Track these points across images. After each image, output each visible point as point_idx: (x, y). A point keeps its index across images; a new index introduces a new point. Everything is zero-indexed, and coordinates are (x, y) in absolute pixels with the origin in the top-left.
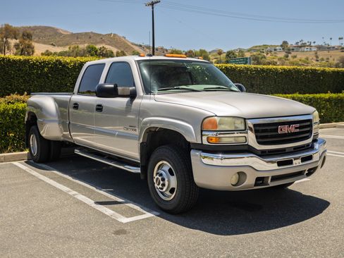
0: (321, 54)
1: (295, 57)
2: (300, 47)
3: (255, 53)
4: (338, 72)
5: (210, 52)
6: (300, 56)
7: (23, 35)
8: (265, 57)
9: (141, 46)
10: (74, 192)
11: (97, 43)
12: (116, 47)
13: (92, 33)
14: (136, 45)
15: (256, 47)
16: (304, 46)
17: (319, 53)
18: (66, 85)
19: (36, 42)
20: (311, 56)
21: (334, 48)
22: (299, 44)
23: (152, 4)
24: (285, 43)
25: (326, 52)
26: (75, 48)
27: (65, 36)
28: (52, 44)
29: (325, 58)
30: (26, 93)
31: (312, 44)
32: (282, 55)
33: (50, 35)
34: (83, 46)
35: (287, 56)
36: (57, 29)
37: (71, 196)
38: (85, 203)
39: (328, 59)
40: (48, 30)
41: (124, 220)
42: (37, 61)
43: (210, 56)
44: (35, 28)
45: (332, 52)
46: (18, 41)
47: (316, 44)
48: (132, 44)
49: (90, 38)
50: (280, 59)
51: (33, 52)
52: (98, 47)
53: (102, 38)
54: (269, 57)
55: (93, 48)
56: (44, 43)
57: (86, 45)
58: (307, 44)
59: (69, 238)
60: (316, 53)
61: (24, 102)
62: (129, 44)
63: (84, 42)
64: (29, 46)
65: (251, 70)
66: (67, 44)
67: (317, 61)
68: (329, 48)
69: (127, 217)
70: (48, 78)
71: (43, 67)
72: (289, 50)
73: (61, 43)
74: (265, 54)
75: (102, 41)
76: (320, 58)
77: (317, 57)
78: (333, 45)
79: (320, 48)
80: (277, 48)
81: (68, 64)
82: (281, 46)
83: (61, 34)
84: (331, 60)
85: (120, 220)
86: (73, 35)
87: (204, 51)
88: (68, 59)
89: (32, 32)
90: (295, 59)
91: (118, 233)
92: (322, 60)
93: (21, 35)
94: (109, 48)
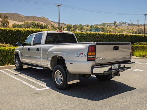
0: (130, 27)
1: (119, 28)
2: (121, 24)
3: (102, 26)
4: (133, 36)
5: (84, 26)
6: (121, 28)
7: (4, 17)
8: (106, 28)
9: (55, 22)
10: (22, 81)
11: (36, 21)
12: (44, 22)
13: (34, 16)
14: (53, 22)
15: (103, 24)
16: (123, 24)
17: (129, 27)
18: (21, 39)
19: (10, 20)
20: (126, 28)
21: (135, 25)
22: (121, 23)
23: (59, 6)
24: (115, 22)
25: (132, 27)
26: (27, 23)
27: (22, 17)
28: (17, 21)
29: (131, 29)
30: (5, 43)
31: (126, 23)
32: (114, 27)
33: (16, 17)
34: (30, 22)
35: (116, 28)
36: (19, 14)
37: (20, 82)
38: (25, 84)
39: (132, 29)
40: (15, 15)
41: (38, 90)
42: (10, 30)
43: (84, 27)
44: (10, 14)
45: (134, 27)
46: (2, 19)
47: (128, 23)
48: (51, 21)
49: (33, 18)
50: (113, 29)
51: (9, 24)
52: (36, 22)
53: (38, 19)
54: (108, 28)
55: (34, 23)
56: (14, 20)
57: (31, 21)
58: (124, 23)
59: (18, 95)
60: (128, 27)
61: (4, 46)
62: (50, 21)
63: (31, 20)
64: (7, 22)
65: (97, 35)
66: (23, 21)
67: (128, 30)
68: (133, 25)
69: (39, 89)
70: (14, 36)
71: (12, 32)
72: (117, 25)
73: (20, 20)
74: (107, 27)
75: (38, 20)
76: (129, 29)
77: (128, 28)
78: (135, 24)
79: (129, 25)
80: (112, 24)
81: (22, 31)
82: (114, 23)
83: (21, 17)
84: (134, 30)
85: (37, 90)
86: (26, 17)
87: (82, 25)
88: (22, 29)
89: (8, 16)
90: (119, 29)
91: (35, 93)
92: (130, 30)
93: (3, 17)
94: (41, 23)
